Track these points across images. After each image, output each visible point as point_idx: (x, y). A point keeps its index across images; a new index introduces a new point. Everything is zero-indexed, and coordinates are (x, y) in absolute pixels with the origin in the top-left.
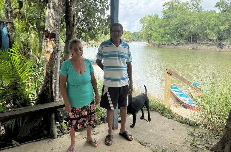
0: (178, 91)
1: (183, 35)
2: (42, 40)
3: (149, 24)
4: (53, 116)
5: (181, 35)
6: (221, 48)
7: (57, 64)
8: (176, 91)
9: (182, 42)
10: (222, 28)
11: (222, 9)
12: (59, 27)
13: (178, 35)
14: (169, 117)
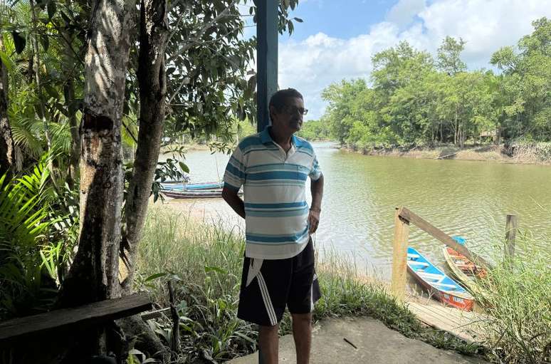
0: (416, 259)
1: (421, 127)
2: (79, 137)
3: (344, 101)
4: (102, 342)
5: (418, 127)
6: (510, 155)
7: (114, 199)
8: (412, 259)
9: (420, 142)
10: (510, 110)
11: (506, 68)
12: (121, 100)
13: (409, 126)
14: (408, 331)
